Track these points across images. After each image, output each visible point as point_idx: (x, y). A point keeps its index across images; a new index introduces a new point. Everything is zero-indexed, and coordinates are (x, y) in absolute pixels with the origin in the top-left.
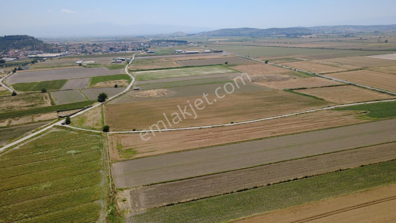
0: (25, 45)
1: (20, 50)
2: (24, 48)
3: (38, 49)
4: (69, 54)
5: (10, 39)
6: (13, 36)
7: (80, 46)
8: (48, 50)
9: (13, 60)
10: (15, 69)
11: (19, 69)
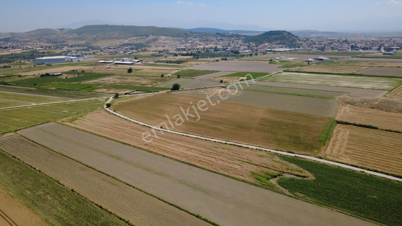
0: (276, 39)
1: (270, 44)
2: (274, 43)
3: (284, 44)
4: (302, 50)
5: (270, 34)
6: (274, 31)
7: (330, 42)
8: (292, 45)
9: (249, 52)
10: (222, 59)
11: (226, 59)
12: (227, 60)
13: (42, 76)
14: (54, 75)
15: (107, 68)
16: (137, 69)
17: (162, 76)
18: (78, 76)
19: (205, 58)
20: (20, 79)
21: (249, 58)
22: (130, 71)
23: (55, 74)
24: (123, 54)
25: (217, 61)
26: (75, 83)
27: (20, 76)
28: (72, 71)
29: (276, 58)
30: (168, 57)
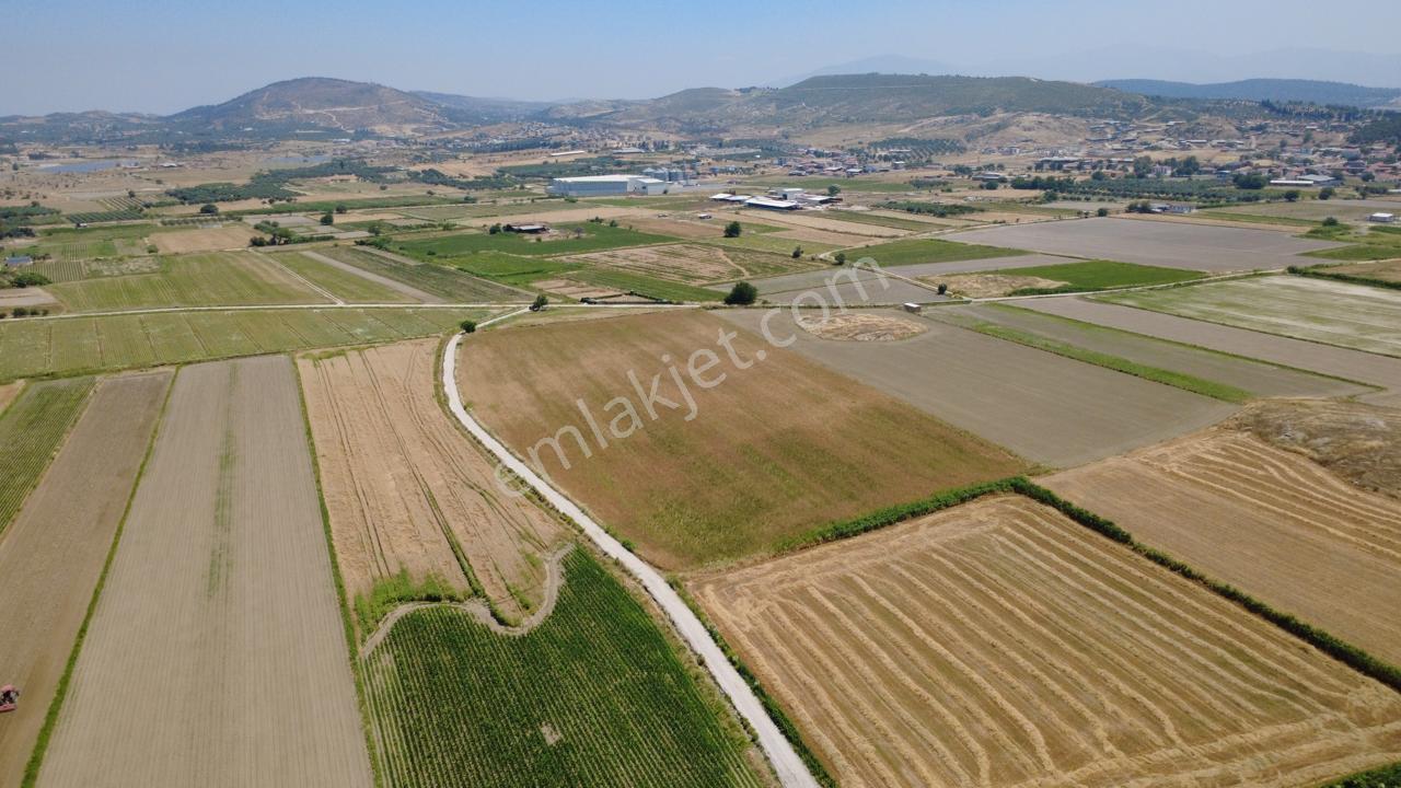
9: (1316, 182)
10: (1131, 209)
11: (1145, 210)
12: (1150, 212)
13: (494, 230)
14: (520, 231)
15: (701, 218)
16: (771, 224)
17: (796, 255)
18: (578, 238)
19: (1079, 199)
20: (447, 234)
21: (1282, 208)
22: (733, 231)
23: (523, 228)
24: (831, 173)
25: (1102, 213)
26: (529, 257)
27: (447, 228)
28: (592, 221)
29: (1378, 215)
30: (954, 190)
